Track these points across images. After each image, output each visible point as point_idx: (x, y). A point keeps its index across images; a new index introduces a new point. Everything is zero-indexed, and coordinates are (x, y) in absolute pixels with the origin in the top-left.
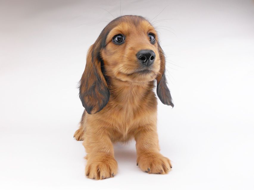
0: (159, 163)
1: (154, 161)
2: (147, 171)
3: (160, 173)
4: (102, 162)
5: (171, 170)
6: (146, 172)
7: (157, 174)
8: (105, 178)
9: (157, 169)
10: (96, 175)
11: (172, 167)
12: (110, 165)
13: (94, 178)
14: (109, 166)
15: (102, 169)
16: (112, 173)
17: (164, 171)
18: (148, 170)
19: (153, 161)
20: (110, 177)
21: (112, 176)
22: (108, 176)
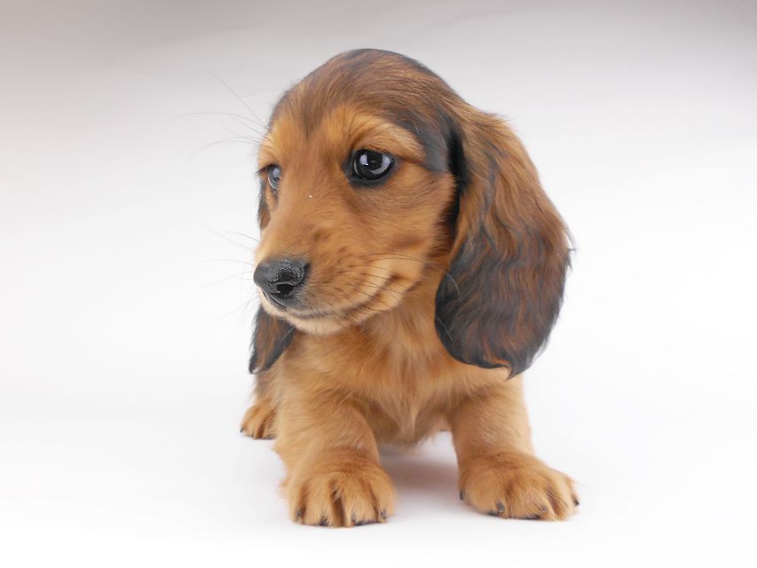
0: (534, 483)
1: (518, 479)
2: (495, 509)
3: (537, 518)
4: (344, 471)
5: (575, 512)
6: (492, 514)
7: (528, 519)
8: (360, 524)
9: (528, 502)
10: (329, 510)
11: (579, 502)
12: (372, 482)
13: (323, 523)
14: (369, 485)
15: (346, 490)
16: (381, 508)
17: (551, 510)
18: (499, 506)
19: (516, 476)
20: (376, 521)
21: (380, 518)
22: (370, 515)
